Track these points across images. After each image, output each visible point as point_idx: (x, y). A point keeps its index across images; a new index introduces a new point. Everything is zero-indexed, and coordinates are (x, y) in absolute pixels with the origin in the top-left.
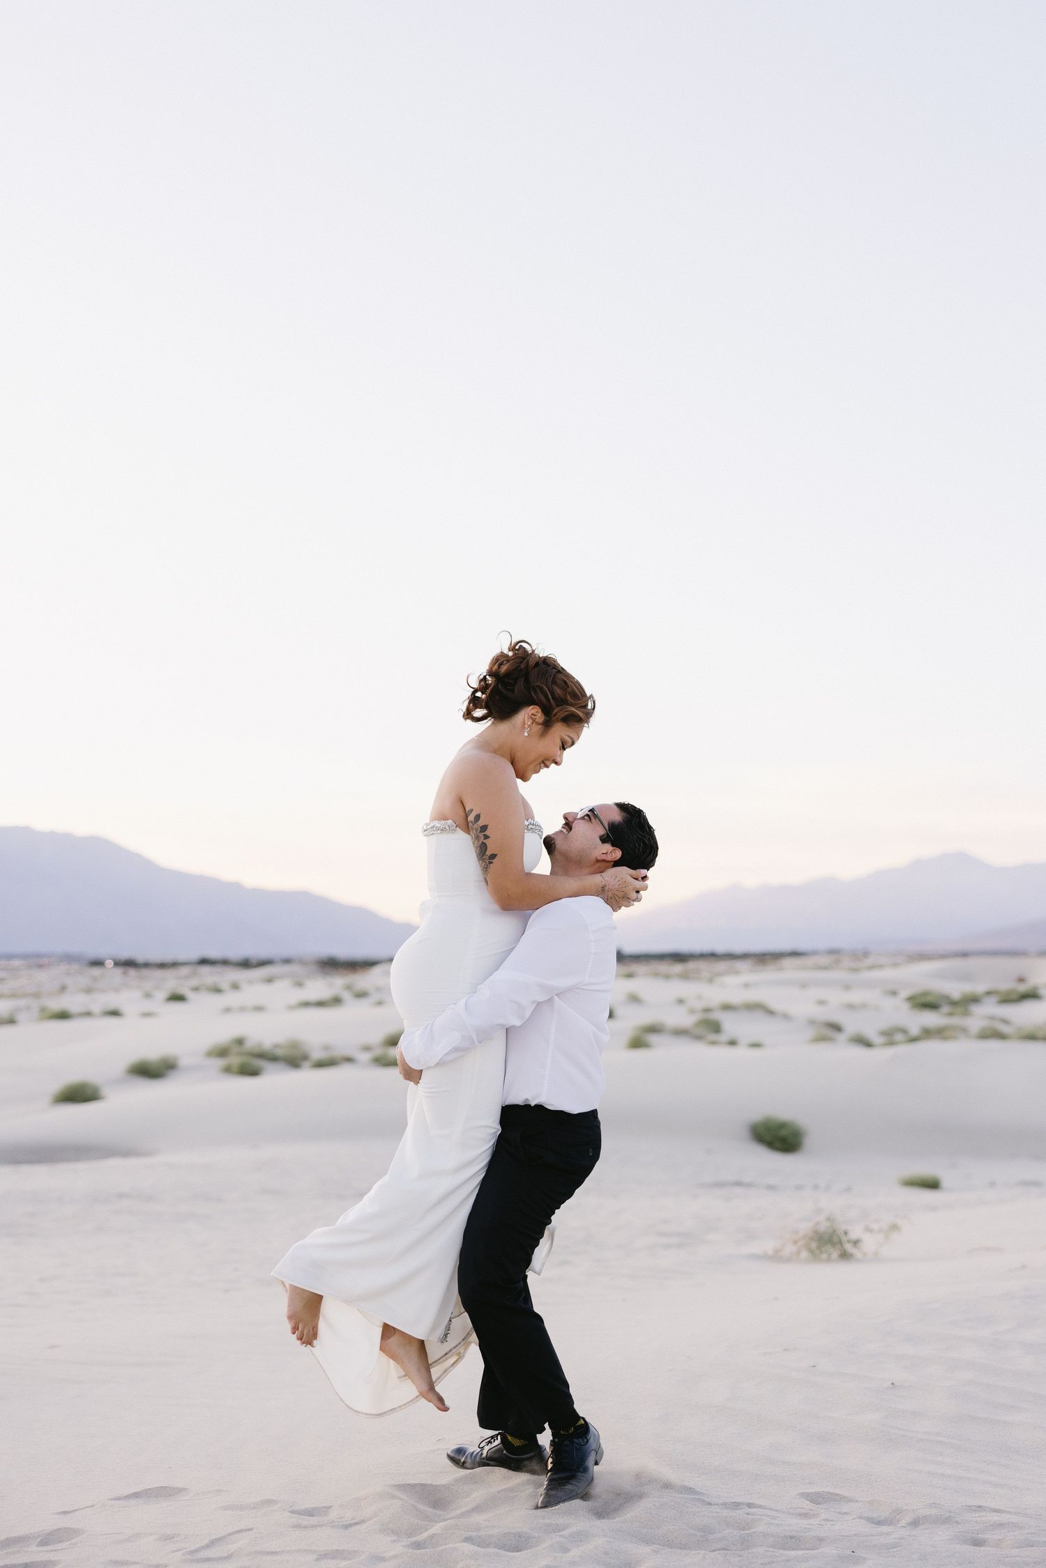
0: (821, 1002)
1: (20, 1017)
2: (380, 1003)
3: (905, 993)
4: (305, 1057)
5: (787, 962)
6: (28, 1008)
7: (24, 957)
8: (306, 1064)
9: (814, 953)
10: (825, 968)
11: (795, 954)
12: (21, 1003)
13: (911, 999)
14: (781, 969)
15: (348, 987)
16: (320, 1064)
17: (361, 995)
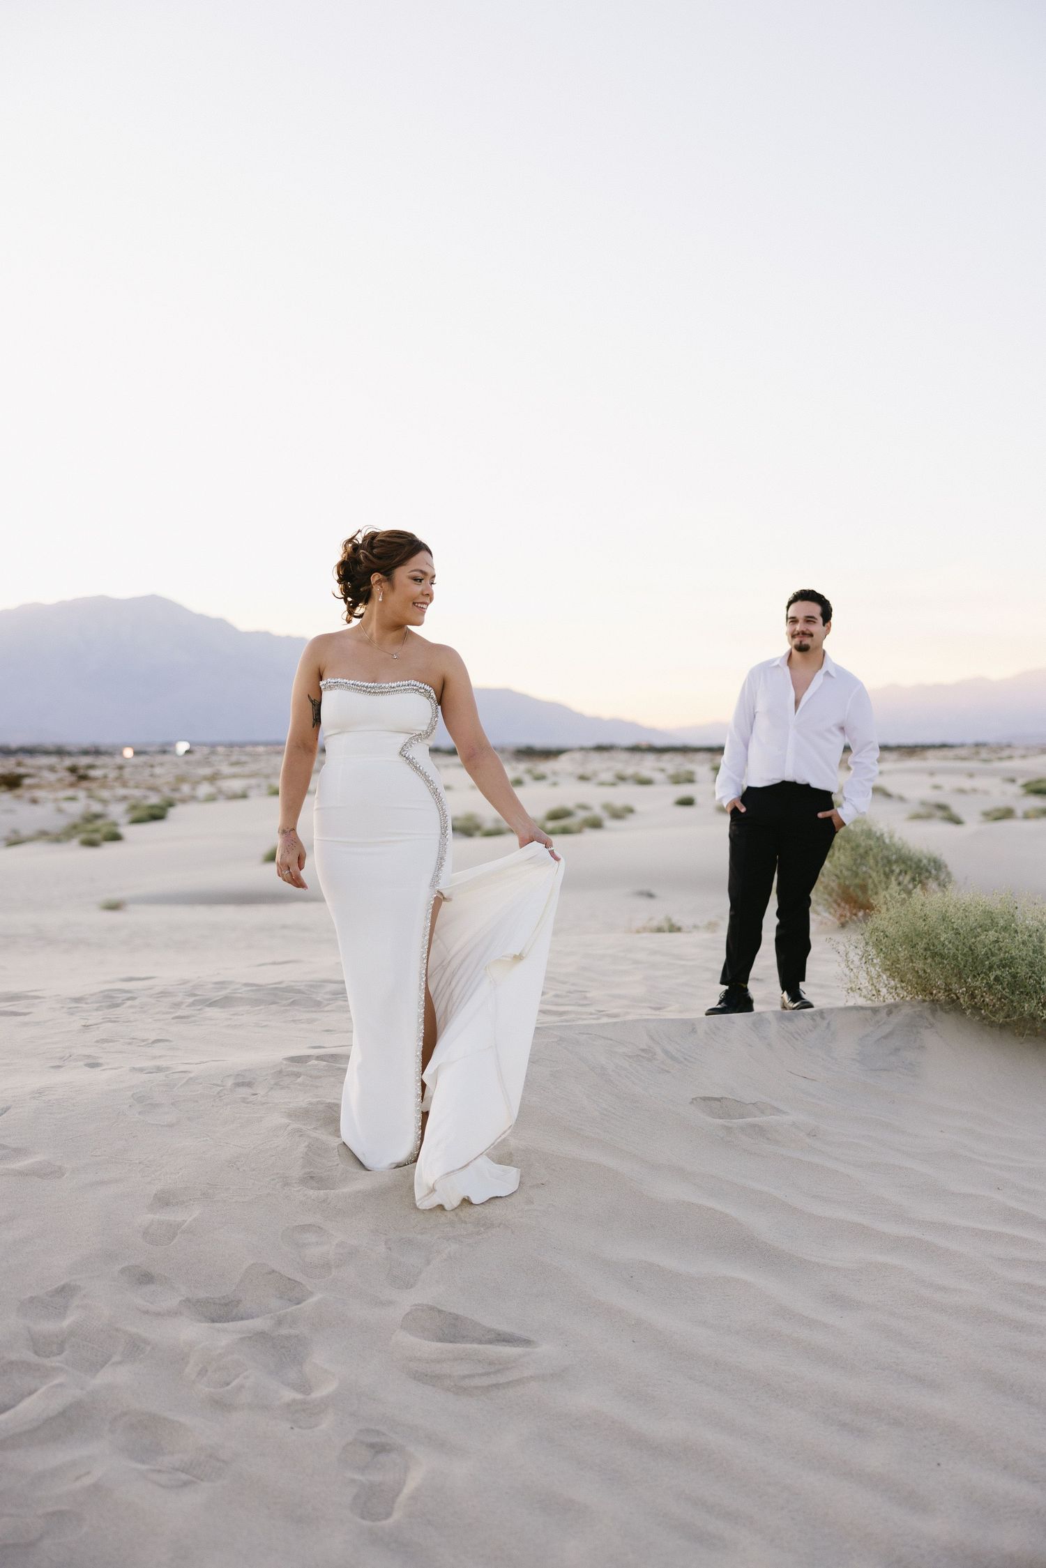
0: (937, 787)
1: (252, 793)
2: (555, 784)
3: (1021, 781)
4: (478, 828)
5: (930, 754)
6: (259, 786)
7: (266, 744)
8: (478, 833)
9: (962, 746)
10: (963, 759)
11: (943, 746)
12: (253, 782)
13: (1025, 786)
14: (925, 759)
15: (529, 772)
16: (489, 834)
17: (540, 778)
